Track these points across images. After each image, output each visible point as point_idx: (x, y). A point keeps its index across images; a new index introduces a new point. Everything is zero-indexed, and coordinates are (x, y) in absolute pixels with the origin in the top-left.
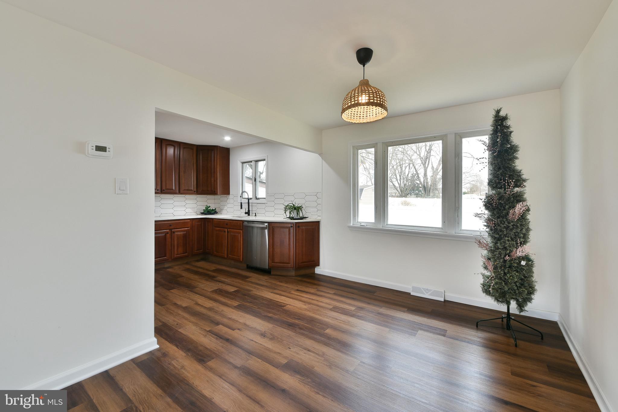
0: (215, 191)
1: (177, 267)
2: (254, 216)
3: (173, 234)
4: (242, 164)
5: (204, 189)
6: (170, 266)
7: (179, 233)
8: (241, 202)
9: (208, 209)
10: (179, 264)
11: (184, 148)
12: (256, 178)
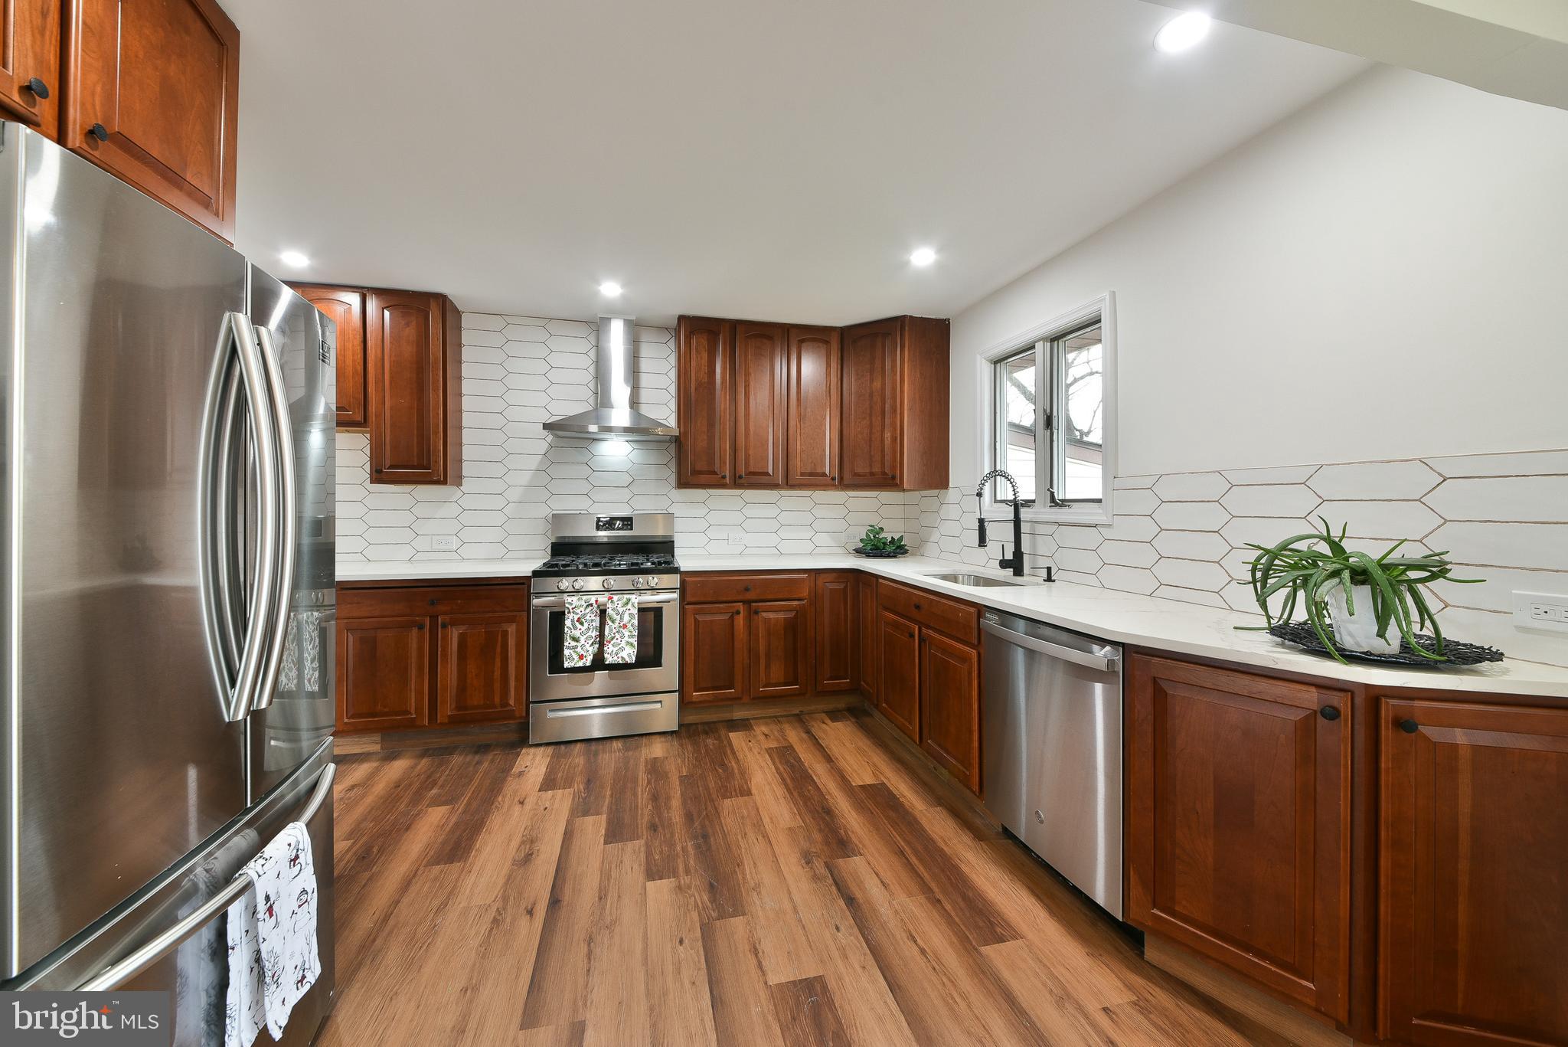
0: (894, 478)
1: (764, 729)
2: (1044, 580)
3: (756, 617)
4: (993, 366)
5: (859, 470)
6: (748, 719)
7: (772, 616)
8: (982, 517)
9: (874, 537)
10: (776, 717)
11: (802, 341)
12: (1055, 413)
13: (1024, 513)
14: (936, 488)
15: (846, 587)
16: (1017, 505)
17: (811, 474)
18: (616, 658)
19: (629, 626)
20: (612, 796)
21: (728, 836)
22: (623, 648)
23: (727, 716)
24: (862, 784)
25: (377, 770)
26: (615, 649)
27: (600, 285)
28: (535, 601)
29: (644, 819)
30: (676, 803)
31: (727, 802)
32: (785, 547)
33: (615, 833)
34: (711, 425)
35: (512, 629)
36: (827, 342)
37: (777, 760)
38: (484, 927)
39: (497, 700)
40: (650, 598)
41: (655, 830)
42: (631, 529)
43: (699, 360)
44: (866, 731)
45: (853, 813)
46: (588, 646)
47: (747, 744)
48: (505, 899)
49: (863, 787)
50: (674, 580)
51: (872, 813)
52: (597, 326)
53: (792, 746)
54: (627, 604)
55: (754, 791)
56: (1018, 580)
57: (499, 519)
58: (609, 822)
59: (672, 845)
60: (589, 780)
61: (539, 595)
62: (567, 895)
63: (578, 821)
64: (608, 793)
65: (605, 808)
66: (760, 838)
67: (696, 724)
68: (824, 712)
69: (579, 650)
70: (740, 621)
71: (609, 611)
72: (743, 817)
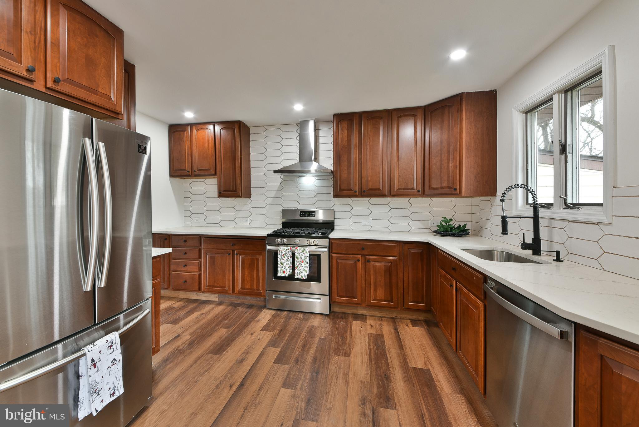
0: (456, 190)
1: (372, 322)
2: (554, 260)
3: (368, 263)
4: (525, 115)
5: (434, 186)
6: (366, 315)
7: (377, 264)
8: (504, 215)
9: (446, 224)
10: (381, 317)
11: (399, 117)
12: (569, 141)
13: (542, 213)
14: (487, 195)
15: (422, 252)
16: (536, 207)
17: (404, 189)
18: (299, 276)
19: (304, 262)
20: (287, 340)
21: (328, 376)
22: (303, 272)
23: (355, 311)
24: (415, 367)
25: (213, 308)
26: (299, 272)
27: (294, 106)
28: (269, 248)
29: (294, 356)
30: (312, 351)
31: (336, 357)
32: (392, 228)
33: (279, 360)
34: (349, 166)
35: (260, 258)
36: (415, 116)
37: (371, 341)
38: (213, 387)
39: (255, 287)
40: (315, 249)
41: (297, 362)
42: (315, 217)
43: (343, 135)
44: (431, 336)
45: (402, 383)
46: (287, 268)
47: (359, 329)
48: (226, 377)
49: (415, 369)
50: (326, 242)
51: (414, 386)
52: (302, 125)
53: (383, 335)
54: (304, 251)
55: (352, 355)
56: (536, 258)
57: (264, 211)
58: (281, 352)
59: (301, 372)
60: (281, 330)
61: (270, 245)
62: (247, 384)
63: (269, 348)
64: (286, 338)
65: (282, 345)
66: (344, 382)
67: (339, 313)
68: (410, 320)
69: (283, 269)
70: (360, 265)
71: (296, 254)
72: (340, 368)
